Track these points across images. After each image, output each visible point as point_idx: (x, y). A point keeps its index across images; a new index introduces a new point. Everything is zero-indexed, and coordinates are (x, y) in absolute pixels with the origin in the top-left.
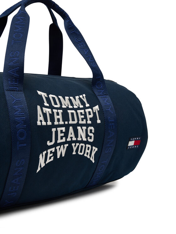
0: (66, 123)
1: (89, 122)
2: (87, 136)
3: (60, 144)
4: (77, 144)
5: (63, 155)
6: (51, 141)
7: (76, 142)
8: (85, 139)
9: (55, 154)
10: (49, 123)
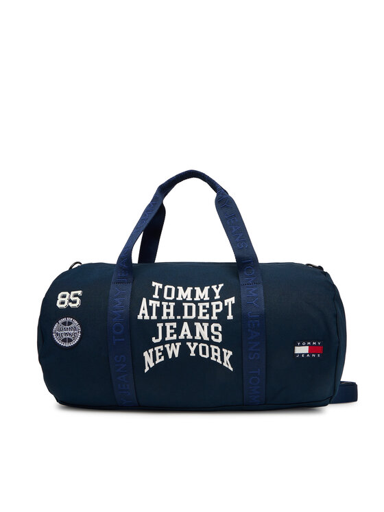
0: (179, 317)
1: (214, 317)
2: (210, 334)
3: (170, 342)
4: (195, 344)
5: (177, 356)
6: (157, 338)
7: (193, 341)
8: (206, 338)
9: (165, 352)
10: (154, 317)
